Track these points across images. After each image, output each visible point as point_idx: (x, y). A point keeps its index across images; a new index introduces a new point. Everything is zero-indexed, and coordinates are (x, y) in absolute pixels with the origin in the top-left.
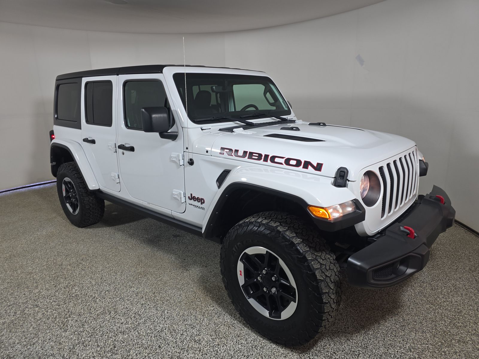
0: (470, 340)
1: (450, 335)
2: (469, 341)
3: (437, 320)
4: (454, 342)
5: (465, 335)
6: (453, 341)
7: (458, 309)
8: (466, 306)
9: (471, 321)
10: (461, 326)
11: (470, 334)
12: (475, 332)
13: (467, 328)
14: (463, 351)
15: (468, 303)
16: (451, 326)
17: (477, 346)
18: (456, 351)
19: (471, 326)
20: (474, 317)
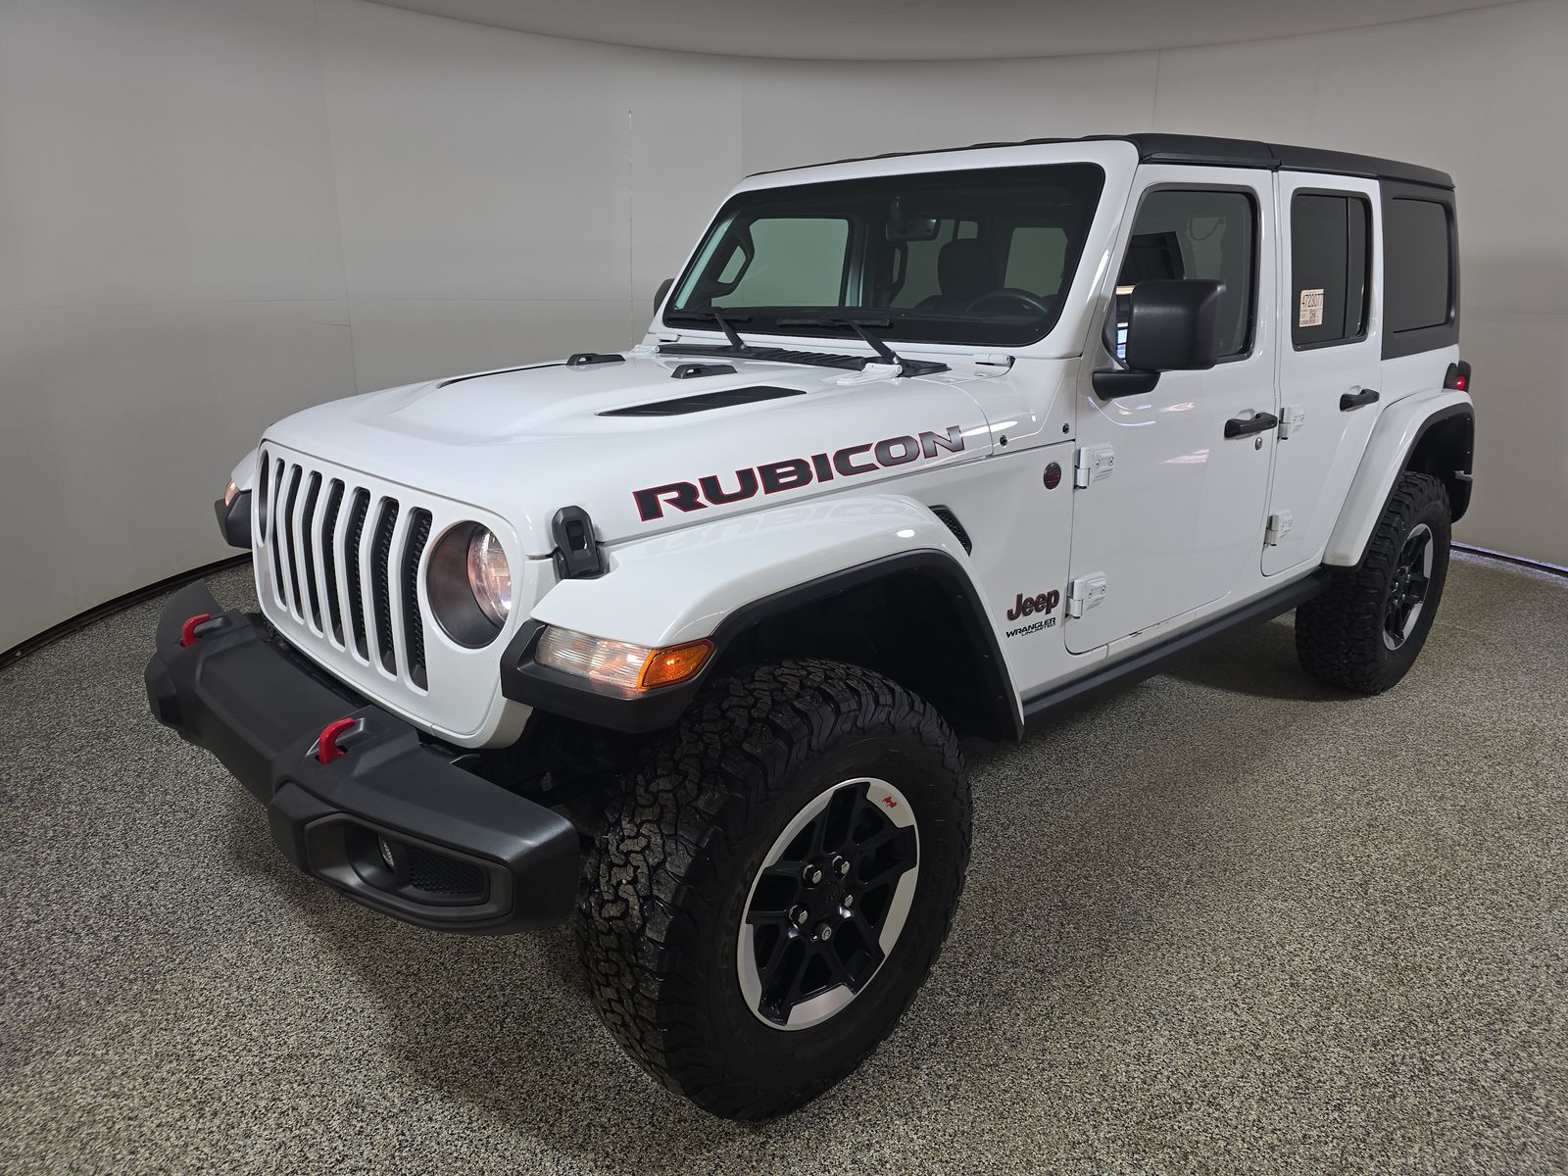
0: (106, 1057)
1: (160, 1024)
2: (104, 1051)
3: (226, 1026)
4: (132, 1017)
5: (126, 1056)
6: (137, 1016)
7: (215, 1114)
8: (206, 1150)
9: (148, 1112)
10: (157, 1068)
11: (120, 1072)
12: (112, 1089)
13: (140, 1080)
14: (99, 1018)
15: (213, 1165)
16: (180, 1047)
17: (78, 1058)
18: (112, 1005)
19: (135, 1093)
20: (153, 1132)
